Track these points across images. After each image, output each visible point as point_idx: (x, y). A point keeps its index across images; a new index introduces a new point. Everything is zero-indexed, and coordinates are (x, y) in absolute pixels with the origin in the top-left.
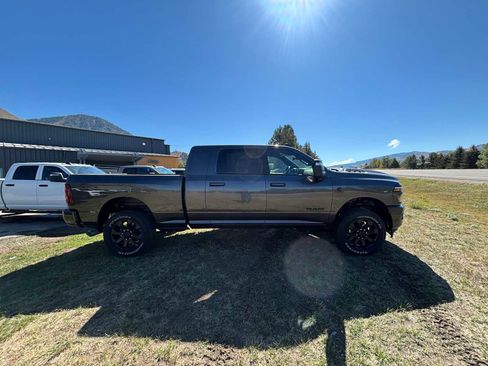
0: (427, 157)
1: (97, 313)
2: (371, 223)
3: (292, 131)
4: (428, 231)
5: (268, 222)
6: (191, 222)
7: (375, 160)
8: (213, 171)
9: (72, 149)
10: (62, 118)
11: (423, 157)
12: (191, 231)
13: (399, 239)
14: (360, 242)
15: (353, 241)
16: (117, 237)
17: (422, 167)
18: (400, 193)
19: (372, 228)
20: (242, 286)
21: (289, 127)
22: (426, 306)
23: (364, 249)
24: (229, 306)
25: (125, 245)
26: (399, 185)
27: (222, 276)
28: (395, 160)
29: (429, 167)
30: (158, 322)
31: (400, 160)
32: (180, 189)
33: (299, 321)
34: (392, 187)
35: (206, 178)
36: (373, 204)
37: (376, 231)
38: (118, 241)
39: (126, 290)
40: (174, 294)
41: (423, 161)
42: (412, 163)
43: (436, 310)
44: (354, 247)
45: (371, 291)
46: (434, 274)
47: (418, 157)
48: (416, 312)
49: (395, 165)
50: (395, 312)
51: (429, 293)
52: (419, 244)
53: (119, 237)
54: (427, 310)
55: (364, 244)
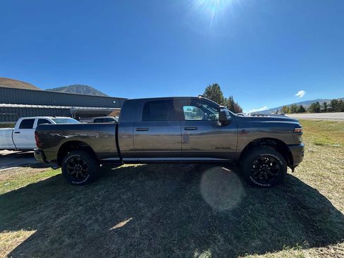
0: (328, 103)
1: (32, 236)
2: (273, 160)
3: (219, 88)
4: (328, 165)
5: (183, 159)
6: (123, 159)
7: (284, 107)
8: (140, 119)
9: (67, 107)
10: (65, 87)
11: (325, 103)
12: (125, 165)
13: (300, 172)
14: (263, 176)
15: (256, 175)
16: (71, 170)
17: (325, 111)
18: (300, 133)
19: (274, 164)
20: (154, 215)
21: (216, 85)
22: (324, 244)
23: (267, 182)
24: (137, 235)
25: (77, 176)
26: (299, 127)
27: (141, 205)
28: (301, 107)
29: (330, 111)
30: (72, 249)
31: (306, 107)
32: (114, 134)
33: (196, 254)
34: (293, 128)
35: (134, 124)
36: (276, 143)
37: (277, 167)
38: (72, 173)
39: (62, 215)
40: (97, 220)
41: (326, 106)
42: (316, 108)
43: (335, 249)
44: (258, 180)
45: (270, 224)
46: (333, 208)
47: (321, 104)
48: (313, 250)
49: (302, 110)
50: (292, 250)
51: (327, 229)
52: (319, 178)
53: (72, 170)
54: (324, 249)
55: (266, 178)
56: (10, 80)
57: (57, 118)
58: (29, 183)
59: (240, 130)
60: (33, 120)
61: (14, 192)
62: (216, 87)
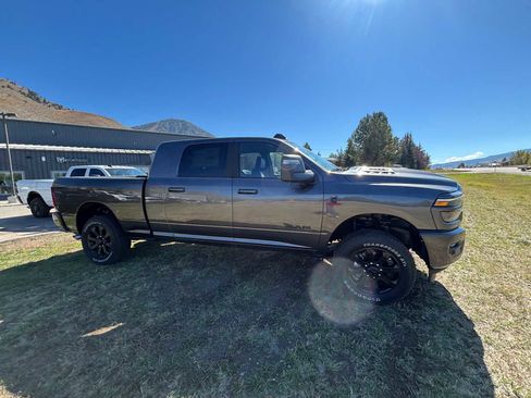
3: (385, 120)
10: (155, 124)
21: (380, 114)
23: (376, 294)
25: (99, 252)
32: (140, 196)
34: (435, 199)
38: (94, 247)
53: (94, 243)
56: (90, 115)
57: (114, 167)
58: (52, 255)
59: (328, 197)
60: (85, 170)
61: (31, 265)
62: (380, 118)
